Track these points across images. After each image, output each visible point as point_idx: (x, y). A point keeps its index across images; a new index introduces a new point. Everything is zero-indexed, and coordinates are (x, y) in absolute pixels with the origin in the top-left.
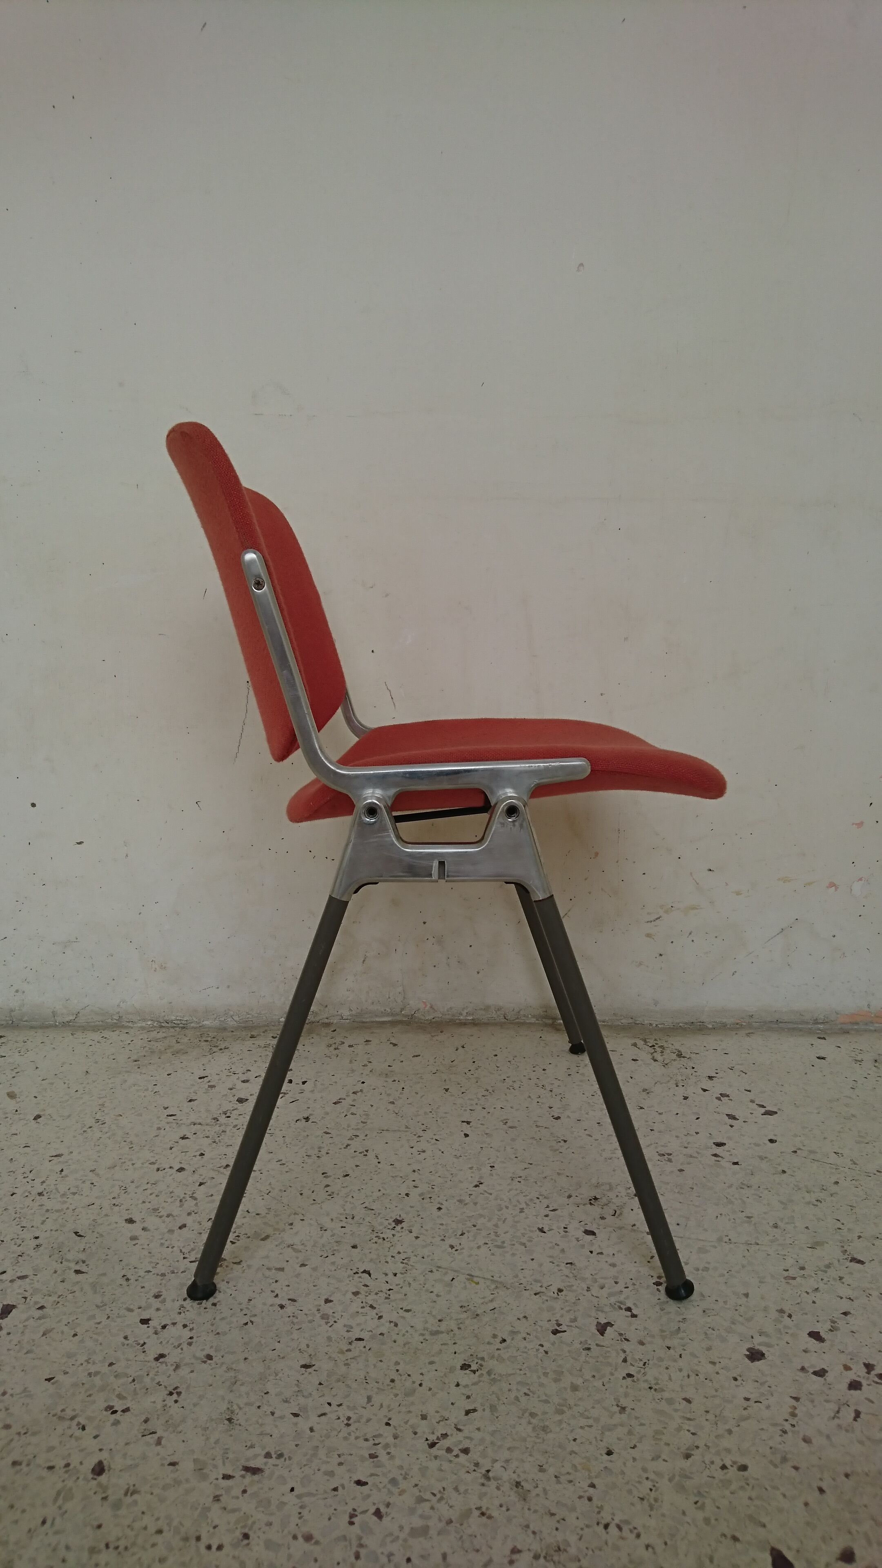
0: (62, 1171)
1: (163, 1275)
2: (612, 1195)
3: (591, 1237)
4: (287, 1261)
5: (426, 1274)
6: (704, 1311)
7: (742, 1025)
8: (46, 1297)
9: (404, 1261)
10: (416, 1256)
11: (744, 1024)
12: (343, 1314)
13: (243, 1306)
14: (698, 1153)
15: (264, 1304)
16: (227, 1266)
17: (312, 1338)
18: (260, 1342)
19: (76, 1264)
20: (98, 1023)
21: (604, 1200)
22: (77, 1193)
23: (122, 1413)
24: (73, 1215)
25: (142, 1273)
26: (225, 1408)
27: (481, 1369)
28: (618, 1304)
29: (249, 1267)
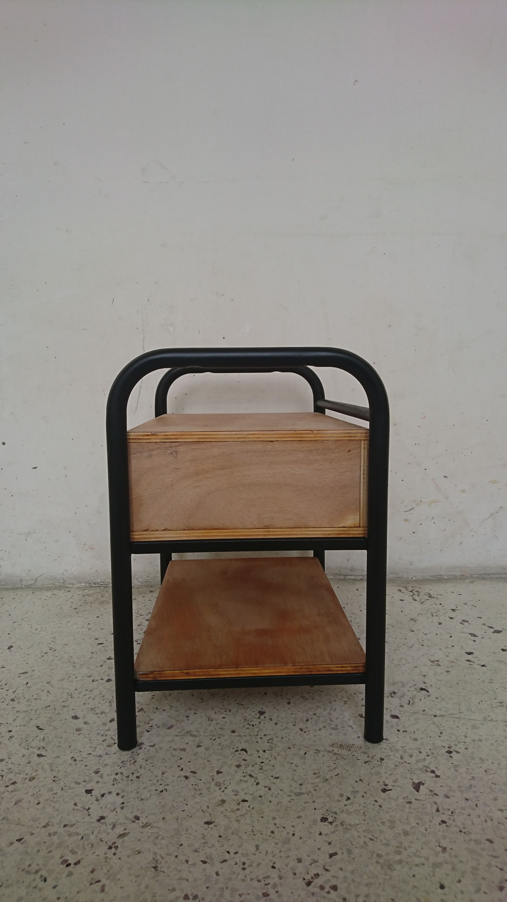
0: (27, 683)
1: (100, 756)
2: (405, 690)
3: (396, 720)
4: (187, 744)
5: (286, 750)
6: (486, 771)
7: (466, 576)
8: (17, 775)
9: (269, 741)
10: (276, 737)
11: (468, 576)
12: (231, 782)
13: (159, 778)
14: (457, 660)
15: (173, 776)
16: (145, 749)
17: (210, 801)
18: (173, 805)
19: (38, 749)
20: (50, 585)
21: (400, 693)
22: (38, 698)
23: (74, 866)
24: (35, 714)
25: (85, 755)
26: (151, 858)
27: (336, 821)
28: (424, 768)
29: (161, 748)
